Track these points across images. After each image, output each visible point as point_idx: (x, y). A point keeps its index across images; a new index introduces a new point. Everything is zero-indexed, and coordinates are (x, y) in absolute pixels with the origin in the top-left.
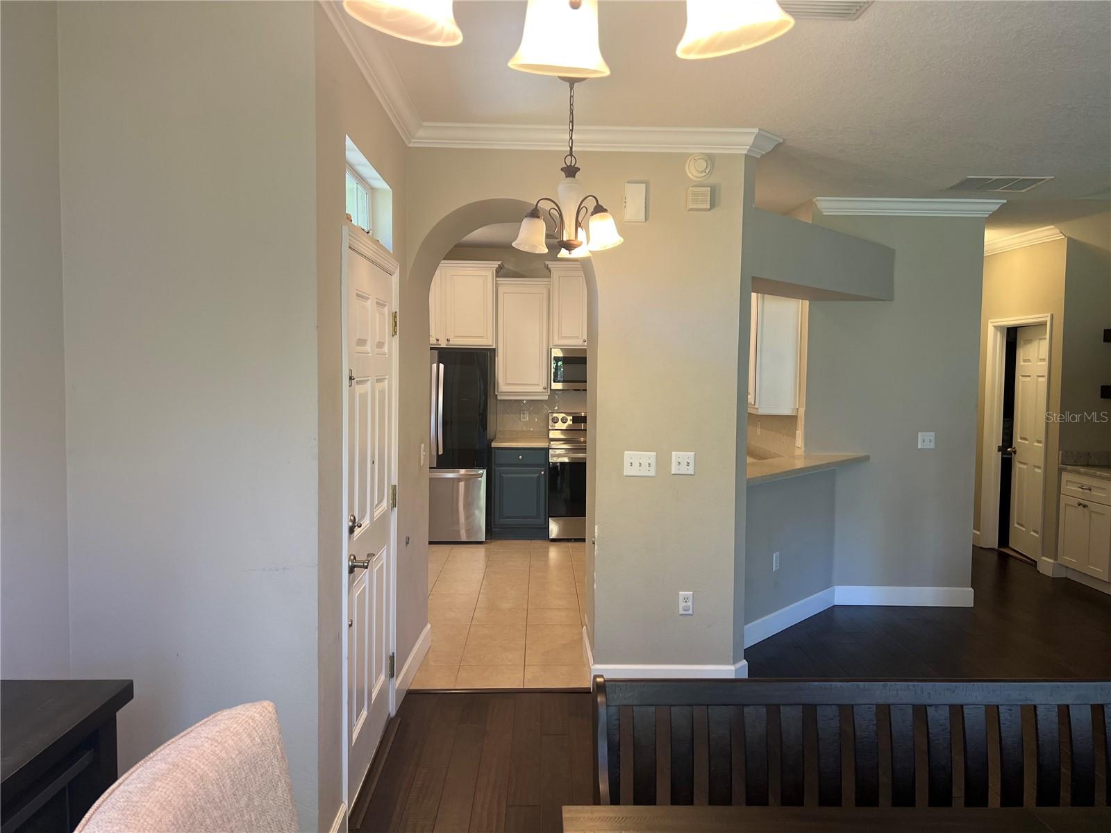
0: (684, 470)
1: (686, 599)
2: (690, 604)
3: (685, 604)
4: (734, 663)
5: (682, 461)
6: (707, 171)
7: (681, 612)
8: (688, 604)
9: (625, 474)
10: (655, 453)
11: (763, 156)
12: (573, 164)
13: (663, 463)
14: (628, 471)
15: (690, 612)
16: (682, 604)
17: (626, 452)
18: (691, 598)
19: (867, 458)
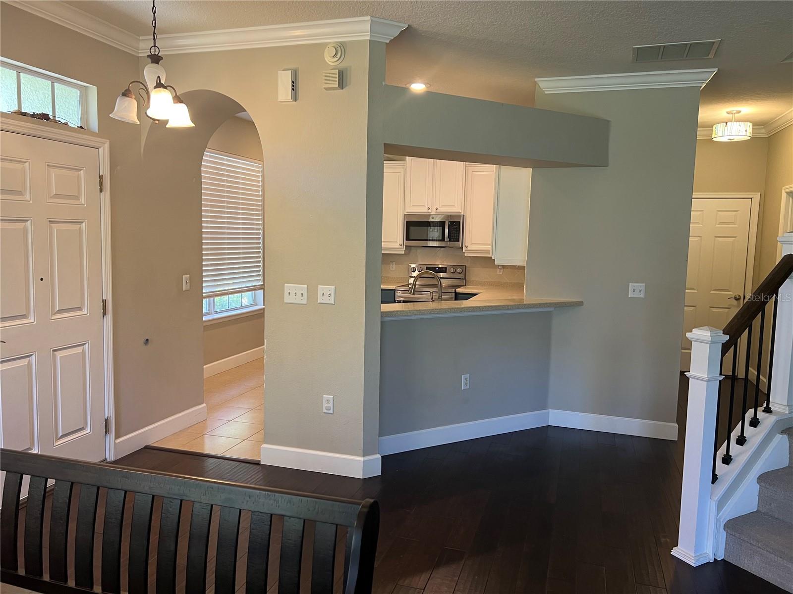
0: (326, 300)
1: (328, 401)
2: (331, 405)
3: (327, 405)
4: (364, 456)
5: (326, 293)
6: (338, 56)
7: (325, 411)
8: (329, 405)
9: (285, 301)
10: (306, 286)
11: (391, 41)
12: (156, 54)
13: (312, 293)
14: (287, 299)
15: (331, 411)
16: (325, 405)
17: (286, 284)
18: (331, 401)
19: (581, 304)
